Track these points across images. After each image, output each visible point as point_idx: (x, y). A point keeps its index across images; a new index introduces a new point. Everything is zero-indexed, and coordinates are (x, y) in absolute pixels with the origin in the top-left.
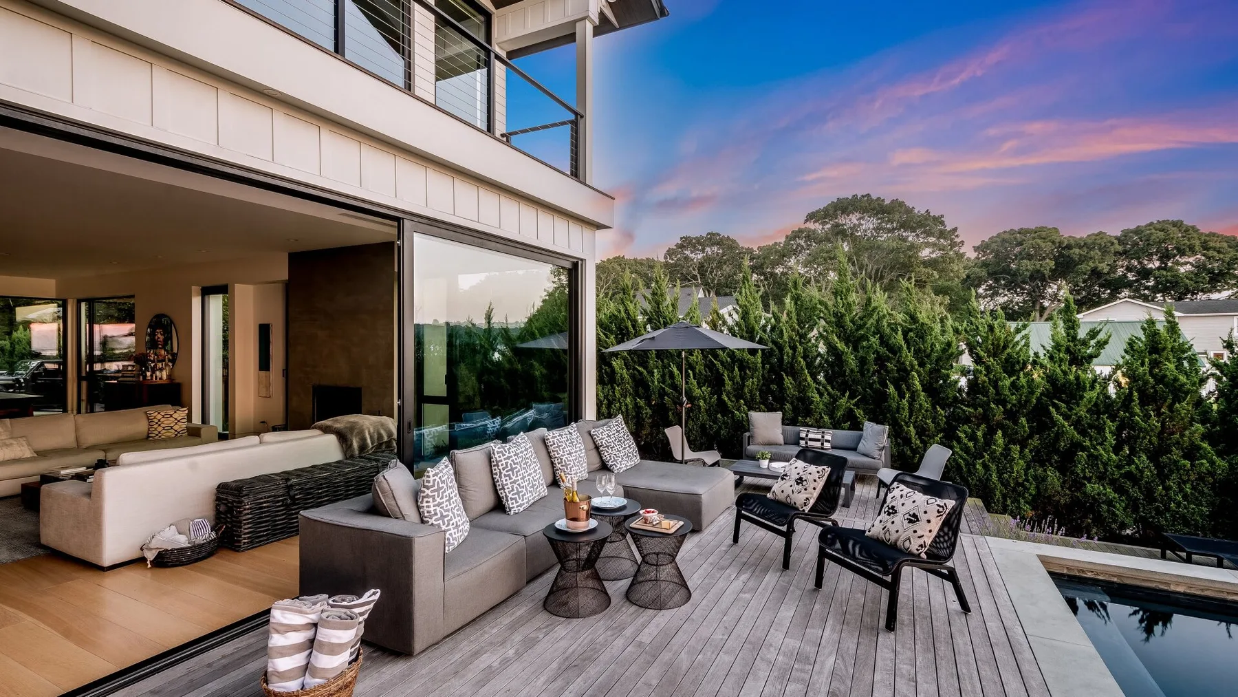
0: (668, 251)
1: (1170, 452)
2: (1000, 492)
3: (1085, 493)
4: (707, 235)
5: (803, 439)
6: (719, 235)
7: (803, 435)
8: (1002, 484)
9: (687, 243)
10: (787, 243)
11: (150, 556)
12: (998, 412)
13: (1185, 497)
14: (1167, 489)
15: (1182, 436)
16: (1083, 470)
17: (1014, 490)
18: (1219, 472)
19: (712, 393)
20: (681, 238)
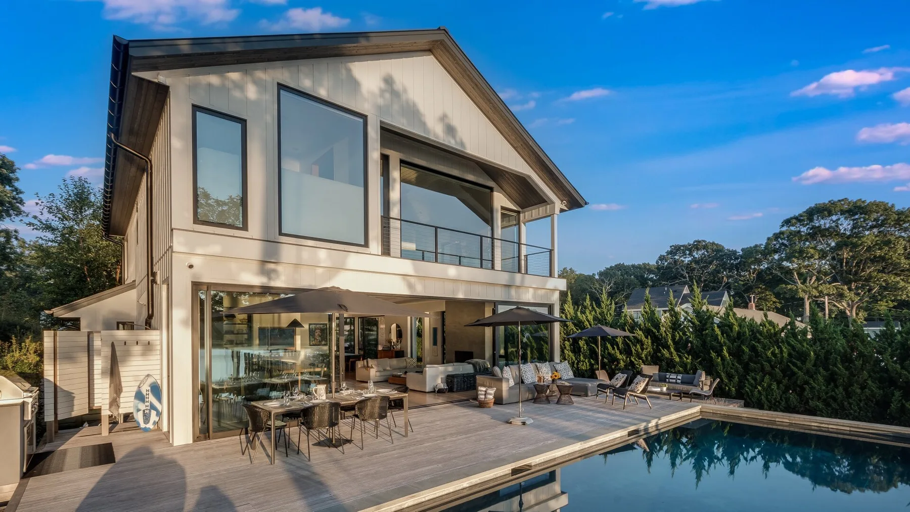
0: (659, 257)
1: (853, 386)
2: (767, 405)
3: (810, 406)
4: (694, 242)
5: (667, 378)
6: (704, 241)
7: (668, 377)
8: (768, 401)
9: (675, 250)
10: (767, 244)
11: (437, 390)
12: (767, 367)
13: (860, 408)
14: (850, 404)
15: (858, 377)
16: (808, 394)
17: (775, 404)
18: (877, 395)
19: (627, 358)
20: (671, 247)
